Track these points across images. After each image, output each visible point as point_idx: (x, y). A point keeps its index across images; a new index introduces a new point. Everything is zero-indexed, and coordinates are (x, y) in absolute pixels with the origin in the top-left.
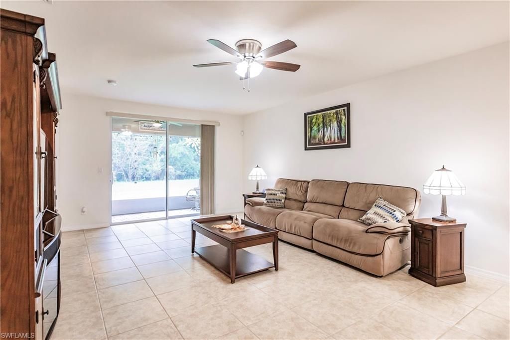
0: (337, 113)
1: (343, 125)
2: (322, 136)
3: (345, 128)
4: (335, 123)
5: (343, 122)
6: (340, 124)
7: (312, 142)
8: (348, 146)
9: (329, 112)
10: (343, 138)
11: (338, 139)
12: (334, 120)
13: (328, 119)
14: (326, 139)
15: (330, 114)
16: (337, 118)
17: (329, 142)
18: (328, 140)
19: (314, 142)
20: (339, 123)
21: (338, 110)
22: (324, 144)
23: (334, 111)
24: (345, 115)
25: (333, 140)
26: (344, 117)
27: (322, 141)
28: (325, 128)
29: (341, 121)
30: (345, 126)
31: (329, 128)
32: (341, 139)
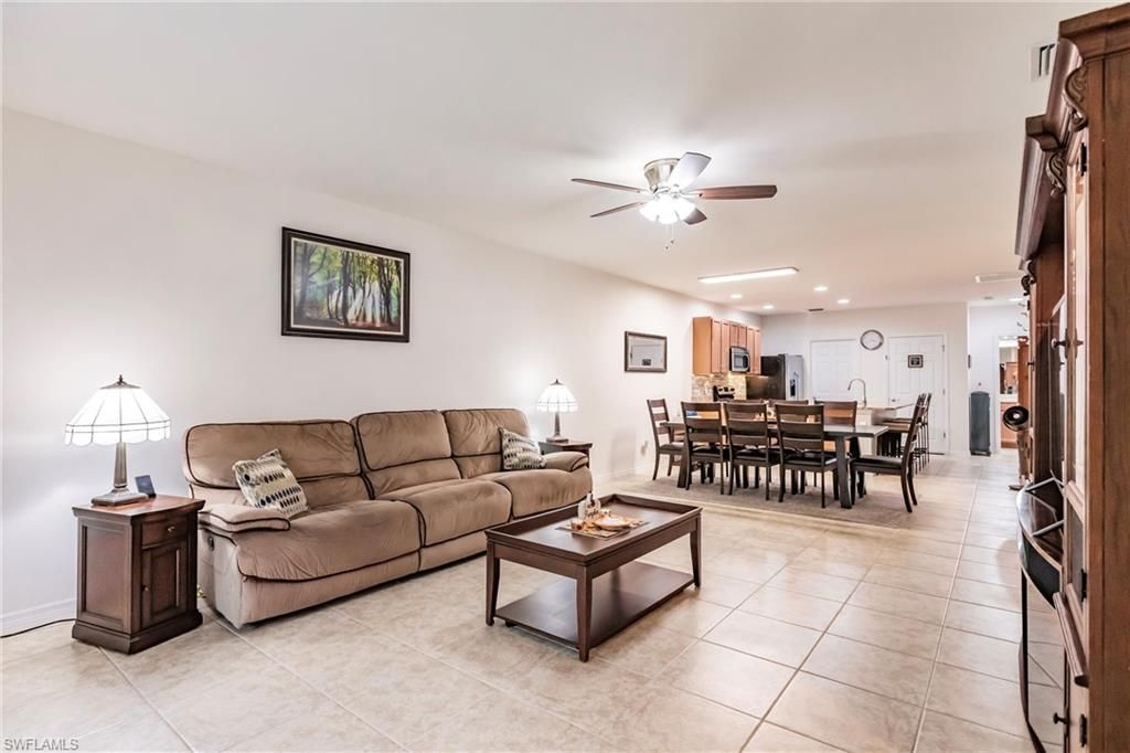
0: (381, 263)
1: (393, 294)
2: (340, 305)
3: (399, 301)
4: (377, 284)
5: (395, 285)
6: (388, 289)
7: (308, 314)
8: (405, 339)
9: (361, 253)
10: (393, 320)
11: (382, 320)
12: (374, 276)
13: (358, 268)
14: (351, 316)
15: (365, 259)
16: (380, 274)
17: (360, 323)
18: (357, 319)
19: (315, 316)
20: (386, 286)
21: (385, 257)
22: (347, 325)
23: (376, 256)
24: (399, 273)
25: (369, 319)
26: (396, 278)
27: (341, 318)
28: (350, 290)
29: (390, 284)
30: (399, 297)
31: (361, 291)
32: (389, 322)
